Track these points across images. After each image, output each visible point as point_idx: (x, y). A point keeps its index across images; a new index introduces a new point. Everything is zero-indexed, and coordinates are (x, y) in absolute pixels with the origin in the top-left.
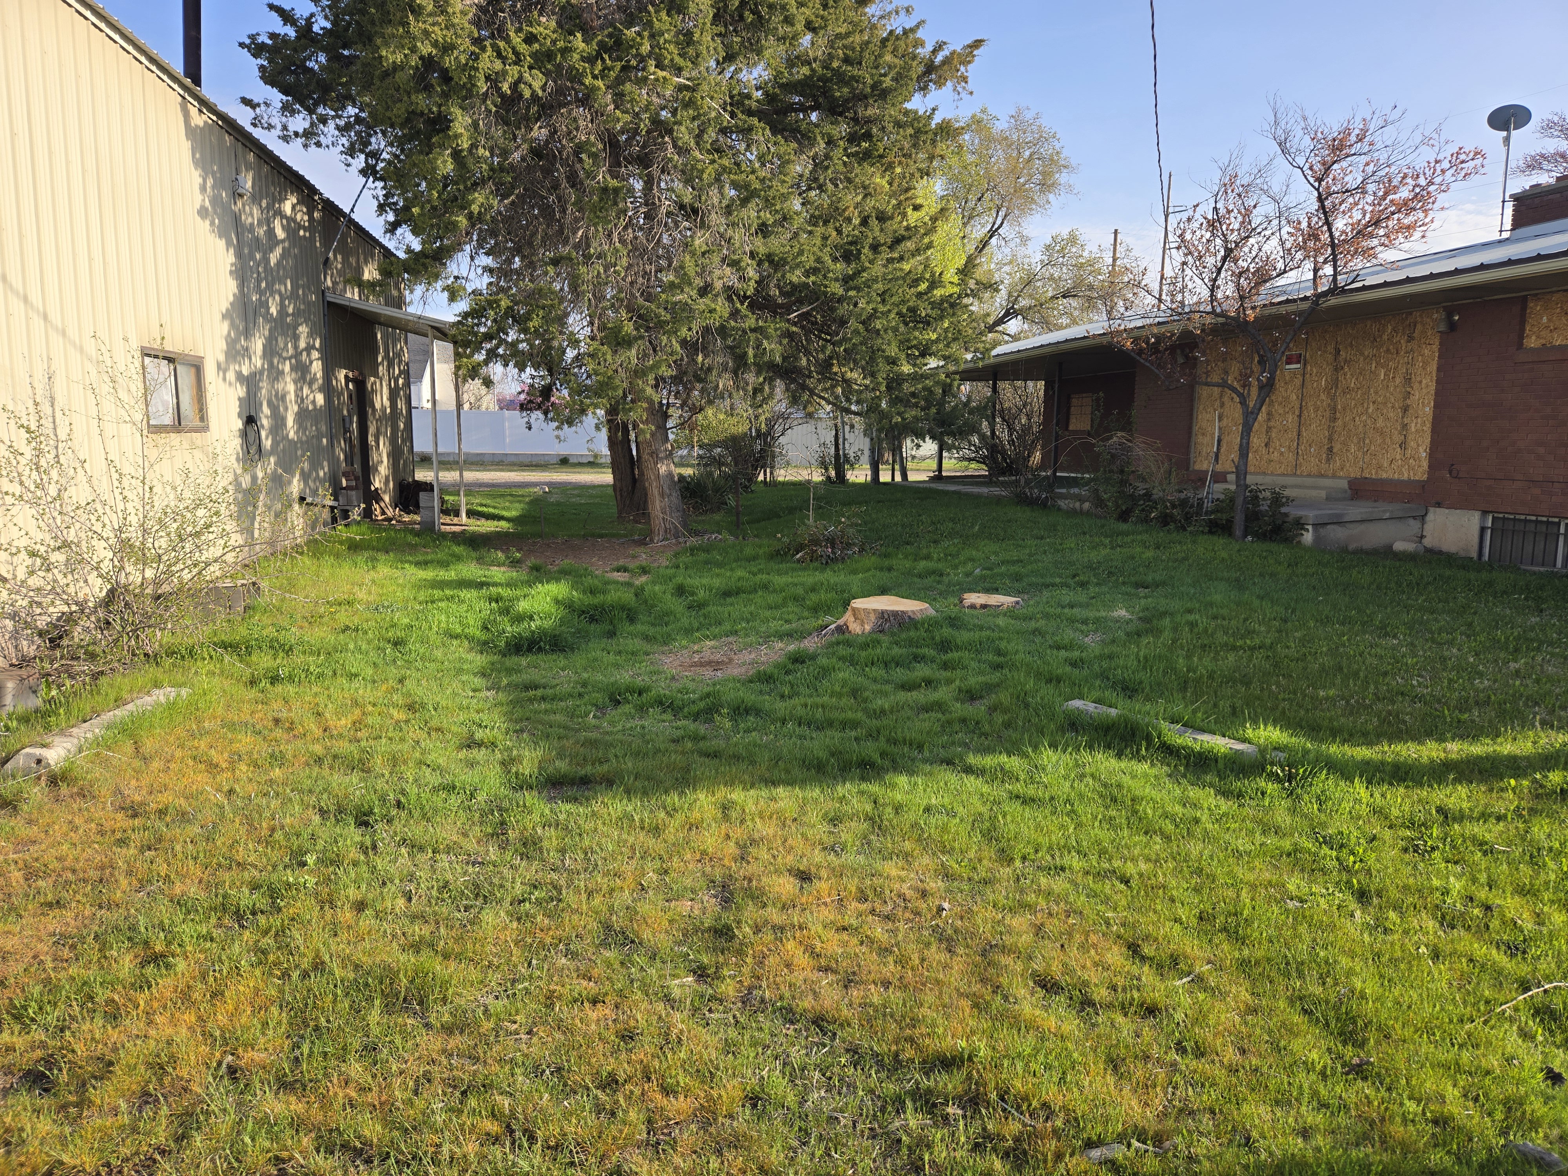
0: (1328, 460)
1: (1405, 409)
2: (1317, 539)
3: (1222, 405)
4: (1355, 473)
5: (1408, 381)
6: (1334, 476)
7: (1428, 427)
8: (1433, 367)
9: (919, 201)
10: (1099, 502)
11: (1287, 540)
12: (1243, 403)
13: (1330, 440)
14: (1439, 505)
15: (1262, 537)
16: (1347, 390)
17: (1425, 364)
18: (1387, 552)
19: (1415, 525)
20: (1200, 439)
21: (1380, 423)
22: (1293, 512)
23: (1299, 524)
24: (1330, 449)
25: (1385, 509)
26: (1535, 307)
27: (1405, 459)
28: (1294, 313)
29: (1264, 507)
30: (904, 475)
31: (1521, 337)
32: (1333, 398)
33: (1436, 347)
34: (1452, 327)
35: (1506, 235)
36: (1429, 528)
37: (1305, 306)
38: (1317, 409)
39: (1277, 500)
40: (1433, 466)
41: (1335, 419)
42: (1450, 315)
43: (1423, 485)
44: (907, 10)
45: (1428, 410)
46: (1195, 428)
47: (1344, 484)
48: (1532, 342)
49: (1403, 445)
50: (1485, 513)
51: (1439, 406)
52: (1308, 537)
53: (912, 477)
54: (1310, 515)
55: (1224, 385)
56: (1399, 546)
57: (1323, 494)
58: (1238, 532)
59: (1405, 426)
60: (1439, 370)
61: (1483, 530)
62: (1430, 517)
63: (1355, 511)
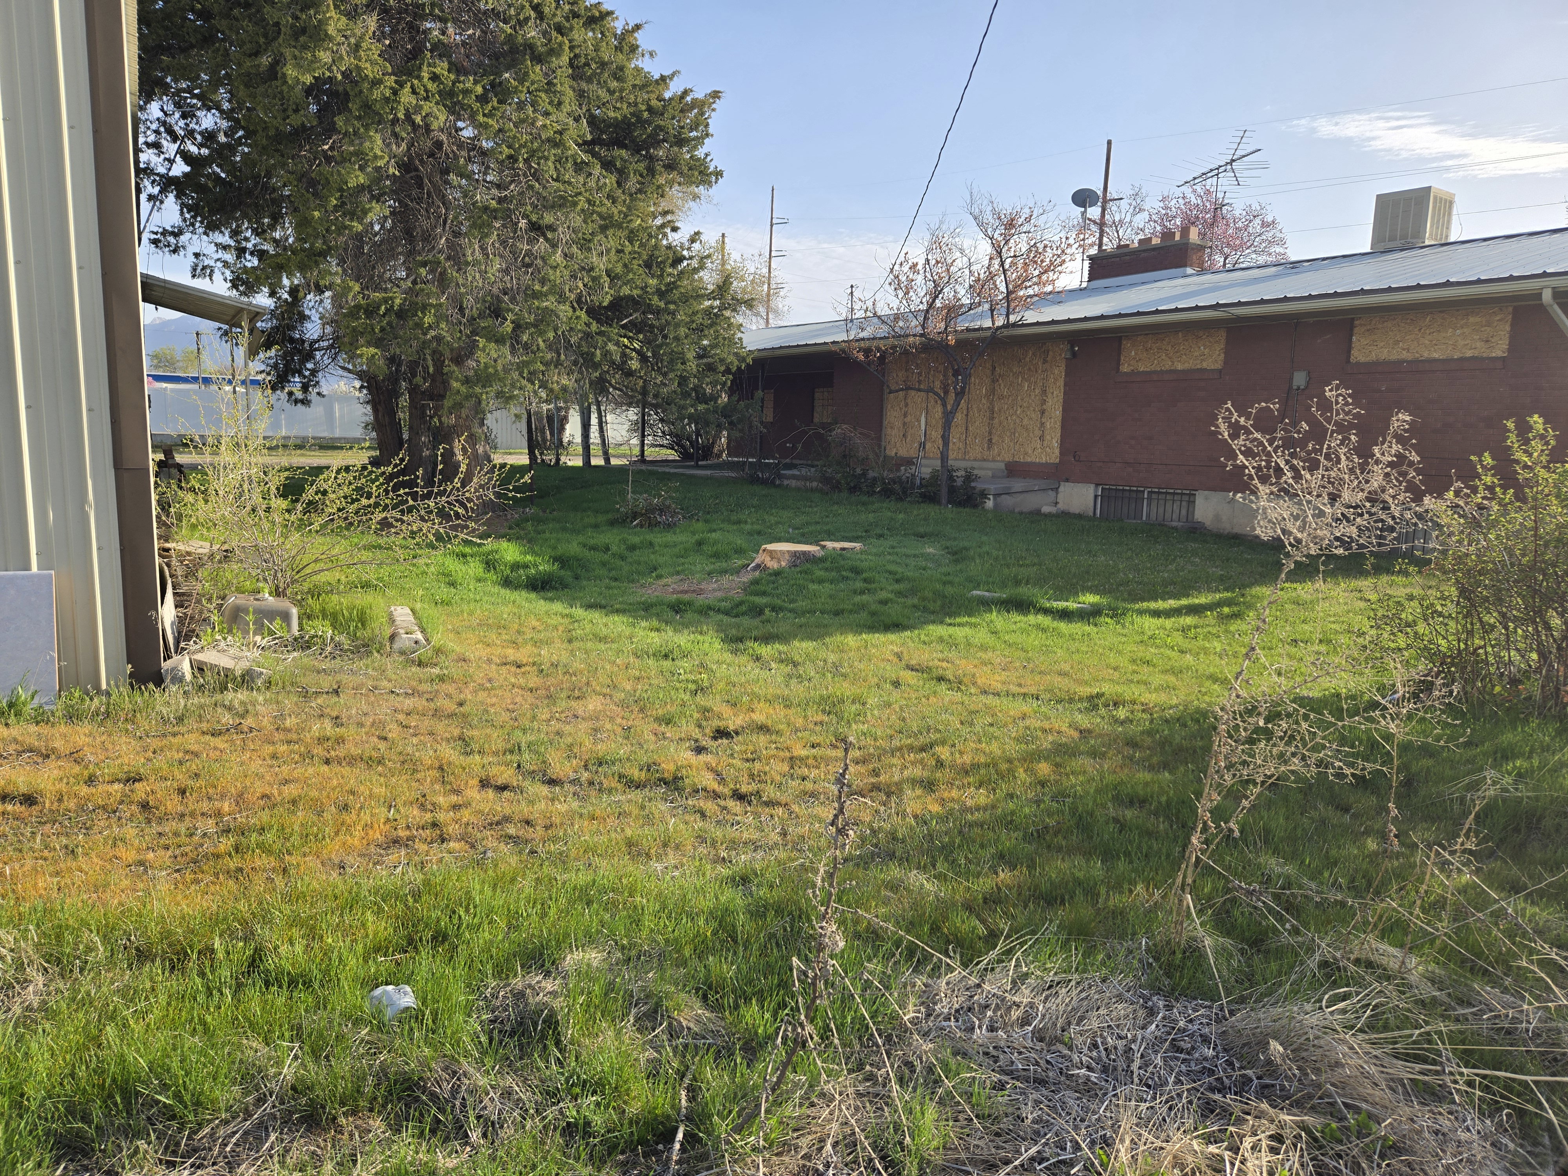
0: (989, 448)
1: (1043, 412)
2: (996, 505)
3: (907, 405)
4: (1008, 458)
5: (1044, 392)
6: (994, 461)
7: (1059, 424)
8: (1061, 383)
9: (677, 224)
10: (826, 480)
11: (975, 506)
12: (944, 405)
13: (990, 433)
14: (1067, 480)
15: (960, 504)
16: (1000, 398)
17: (1056, 380)
18: (1037, 513)
19: (1052, 494)
20: (889, 431)
21: (1026, 421)
22: (979, 486)
23: (984, 495)
24: (990, 440)
25: (1036, 484)
26: (1126, 344)
27: (1043, 447)
28: (978, 339)
29: (959, 482)
30: (607, 460)
31: (1118, 364)
32: (992, 403)
33: (1063, 368)
34: (1074, 354)
35: (1084, 285)
36: (1061, 497)
37: (989, 333)
38: (979, 411)
39: (969, 477)
40: (1062, 453)
41: (992, 418)
42: (1072, 347)
43: (1056, 466)
44: (651, 54)
45: (1058, 413)
46: (885, 423)
47: (1002, 466)
48: (1125, 368)
49: (1041, 438)
50: (1097, 485)
51: (1065, 410)
52: (990, 504)
53: (614, 462)
54: (992, 488)
55: (930, 390)
56: (1046, 509)
57: (990, 473)
58: (944, 501)
59: (1042, 424)
60: (1065, 385)
61: (1096, 497)
62: (1061, 489)
63: (1018, 485)
